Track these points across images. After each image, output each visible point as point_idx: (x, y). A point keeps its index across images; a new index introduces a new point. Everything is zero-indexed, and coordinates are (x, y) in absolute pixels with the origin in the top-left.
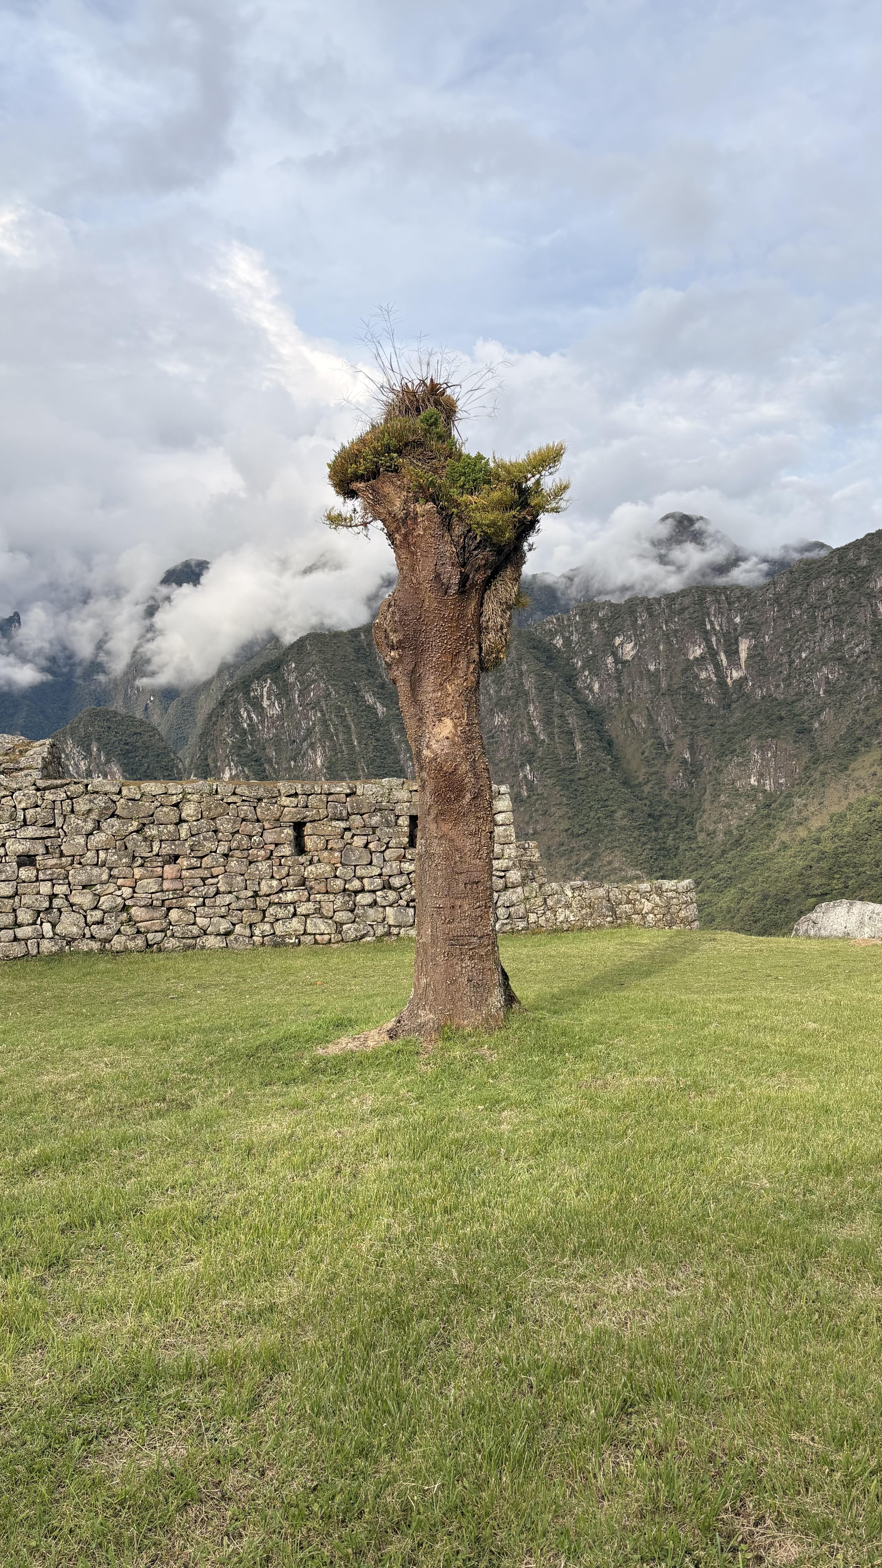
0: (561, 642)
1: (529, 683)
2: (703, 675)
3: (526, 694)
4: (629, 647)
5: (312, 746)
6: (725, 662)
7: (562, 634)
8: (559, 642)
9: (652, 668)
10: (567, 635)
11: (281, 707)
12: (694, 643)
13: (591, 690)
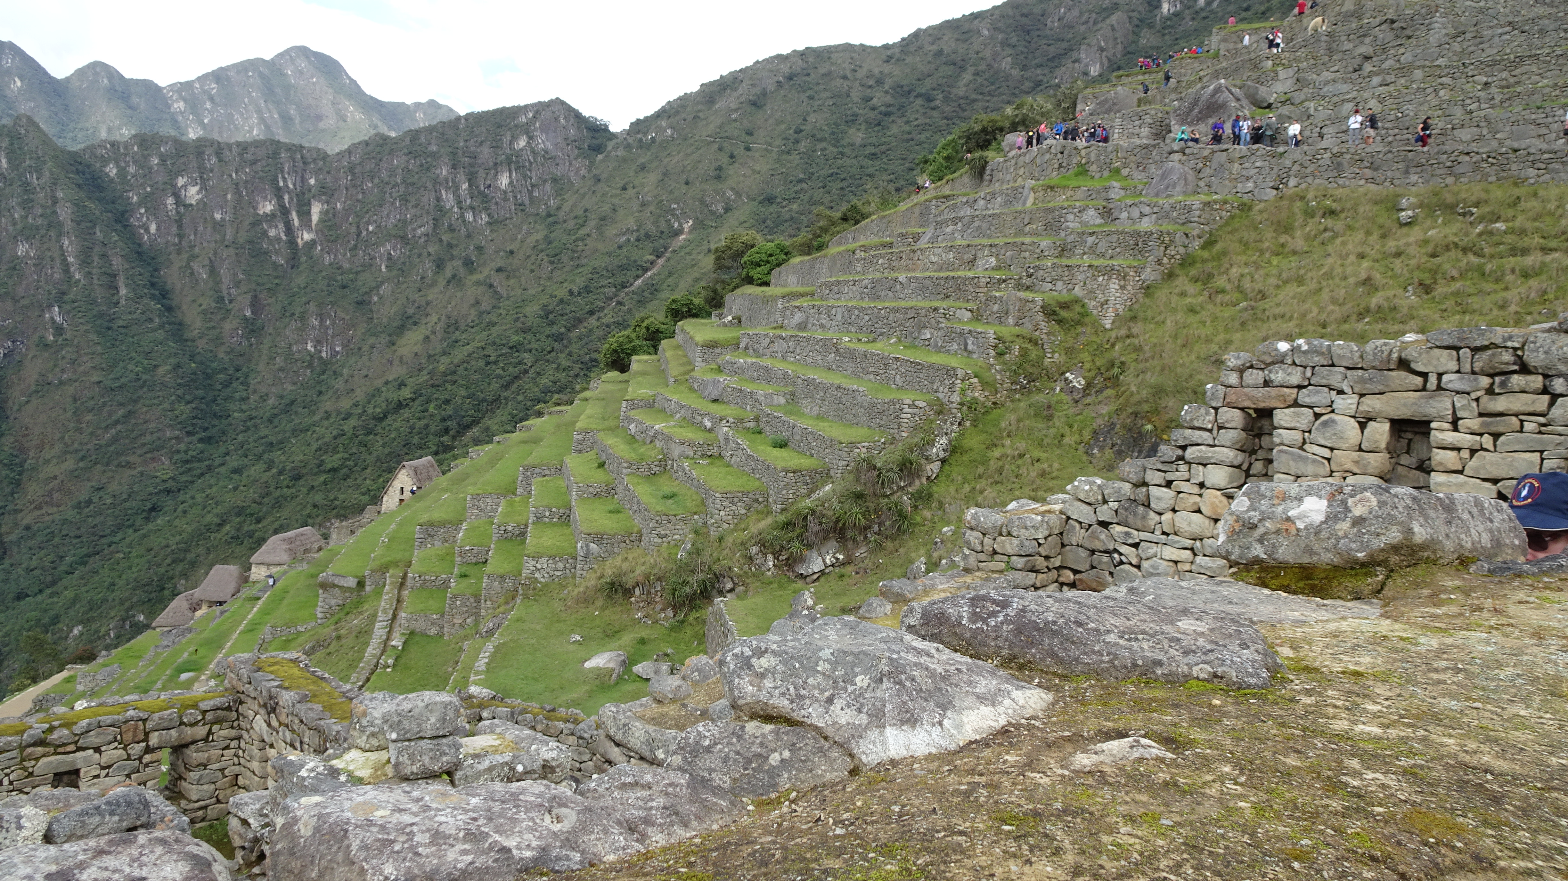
0: (115, 171)
1: (65, 213)
2: (272, 233)
3: (61, 225)
4: (193, 190)
6: (296, 222)
7: (117, 162)
8: (112, 170)
9: (218, 216)
10: (123, 164)
12: (265, 198)
13: (147, 230)
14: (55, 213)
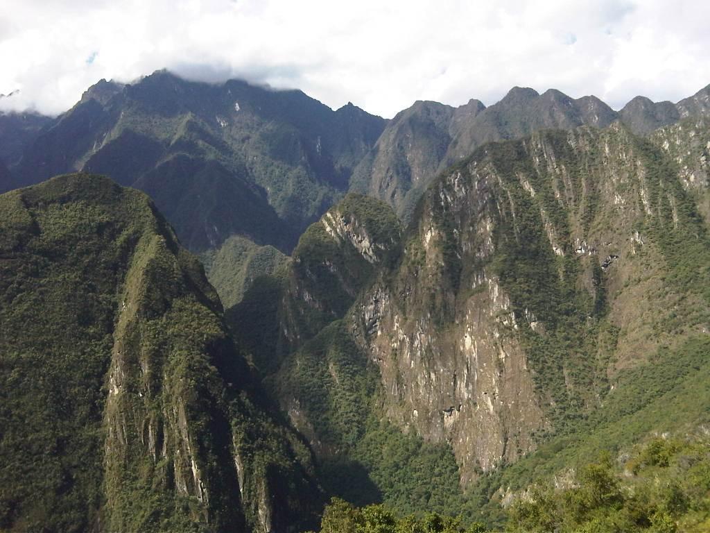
0: (668, 145)
1: (641, 174)
3: (638, 181)
5: (484, 217)
7: (669, 139)
10: (672, 140)
11: (466, 192)
13: (688, 179)
14: (635, 174)
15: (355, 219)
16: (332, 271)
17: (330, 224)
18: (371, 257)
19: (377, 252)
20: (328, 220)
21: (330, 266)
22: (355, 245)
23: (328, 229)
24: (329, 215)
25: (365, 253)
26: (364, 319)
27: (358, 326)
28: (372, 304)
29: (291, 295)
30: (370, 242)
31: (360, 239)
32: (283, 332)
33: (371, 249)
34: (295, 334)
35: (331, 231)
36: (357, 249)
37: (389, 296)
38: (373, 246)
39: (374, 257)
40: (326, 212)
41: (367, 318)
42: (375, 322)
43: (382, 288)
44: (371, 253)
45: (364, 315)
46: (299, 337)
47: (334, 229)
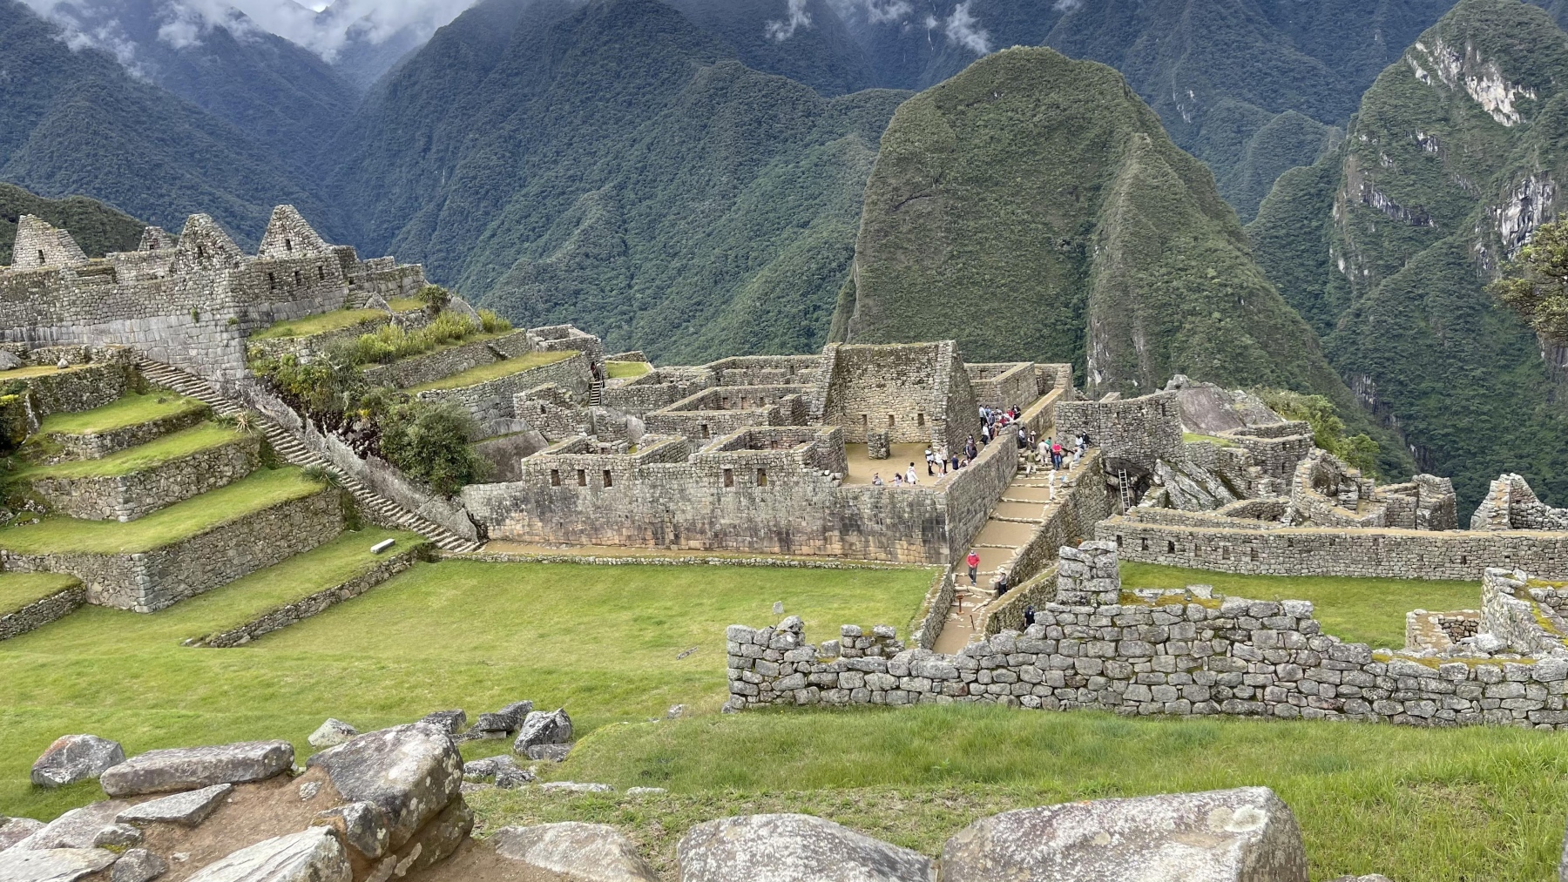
15: (1474, 49)
16: (1430, 149)
17: (1424, 65)
18: (1508, 117)
19: (1520, 104)
20: (1419, 56)
21: (1425, 141)
22: (1475, 96)
23: (1419, 73)
24: (1420, 46)
25: (1497, 110)
26: (1500, 235)
27: (1485, 245)
28: (1516, 205)
29: (1350, 201)
30: (1506, 89)
31: (1484, 84)
32: (1337, 266)
33: (1507, 102)
34: (1360, 268)
35: (1425, 77)
36: (1480, 105)
37: (1554, 190)
38: (1511, 96)
39: (1515, 117)
40: (1413, 41)
41: (1505, 230)
42: (1524, 237)
43: (1535, 176)
44: (1507, 108)
45: (1500, 226)
46: (1366, 272)
47: (1432, 72)
